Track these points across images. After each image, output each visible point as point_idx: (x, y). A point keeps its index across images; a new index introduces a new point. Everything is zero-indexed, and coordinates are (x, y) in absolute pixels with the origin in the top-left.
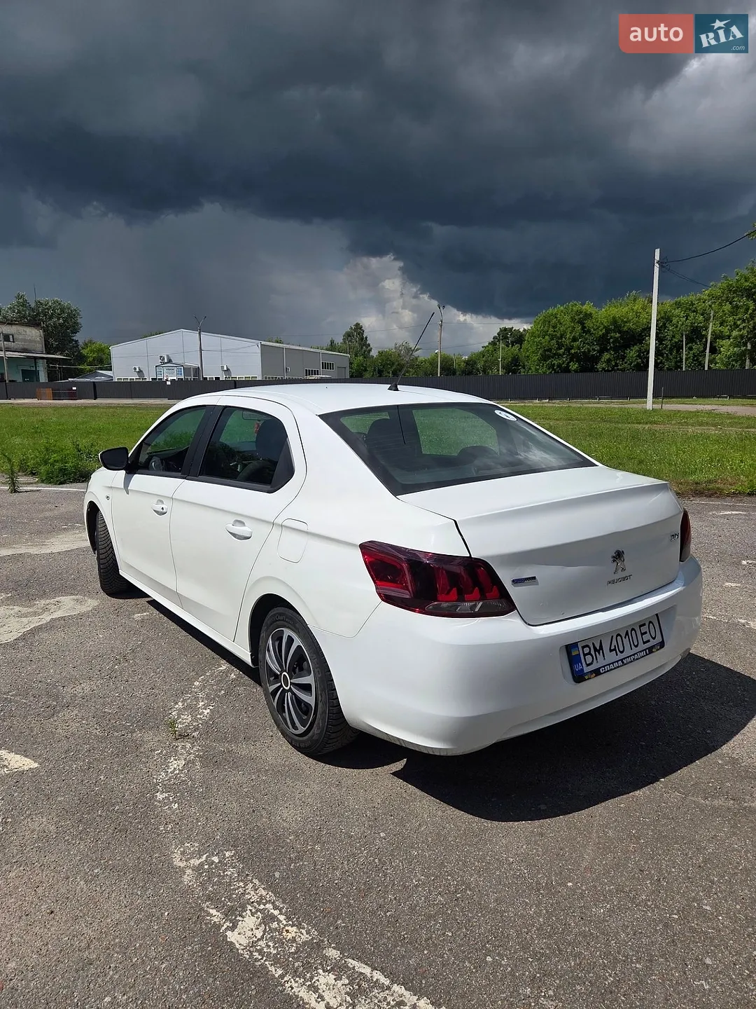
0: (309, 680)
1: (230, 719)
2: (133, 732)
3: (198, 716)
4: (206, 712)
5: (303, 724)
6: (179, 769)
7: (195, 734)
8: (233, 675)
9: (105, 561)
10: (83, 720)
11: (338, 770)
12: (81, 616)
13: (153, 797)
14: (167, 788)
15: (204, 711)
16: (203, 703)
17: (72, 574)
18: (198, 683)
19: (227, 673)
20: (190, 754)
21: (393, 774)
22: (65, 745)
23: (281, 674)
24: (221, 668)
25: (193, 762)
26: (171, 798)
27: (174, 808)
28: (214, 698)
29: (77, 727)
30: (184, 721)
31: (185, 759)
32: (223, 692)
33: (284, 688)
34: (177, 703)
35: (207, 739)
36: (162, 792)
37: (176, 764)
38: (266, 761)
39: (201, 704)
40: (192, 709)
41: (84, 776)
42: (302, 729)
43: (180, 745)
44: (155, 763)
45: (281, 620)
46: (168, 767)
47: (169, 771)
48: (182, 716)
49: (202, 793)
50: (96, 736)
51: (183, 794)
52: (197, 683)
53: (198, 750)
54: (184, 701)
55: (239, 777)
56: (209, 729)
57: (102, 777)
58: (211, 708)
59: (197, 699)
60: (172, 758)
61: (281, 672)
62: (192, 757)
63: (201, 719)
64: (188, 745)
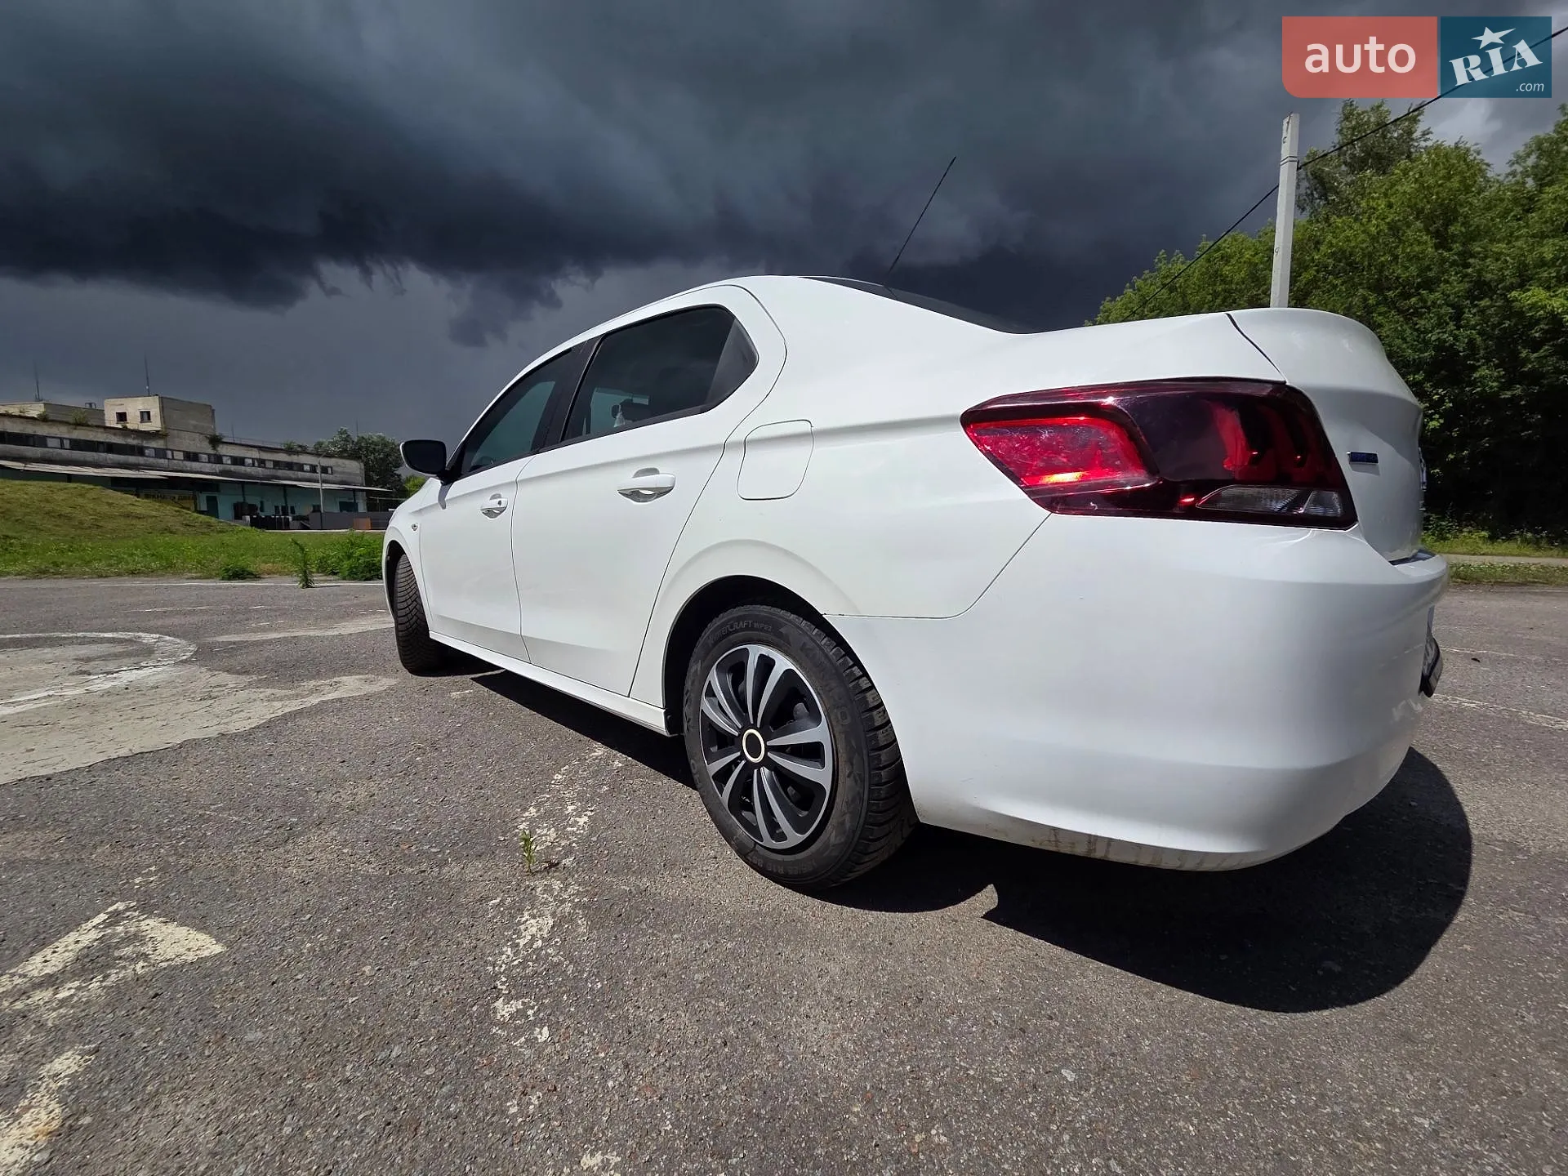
0: (818, 733)
1: (629, 831)
2: (443, 864)
3: (569, 829)
4: (582, 820)
5: (799, 827)
6: (542, 938)
7: (567, 862)
8: (616, 762)
9: (405, 619)
10: (345, 846)
11: (872, 916)
12: (368, 697)
13: (488, 1011)
14: (520, 987)
15: (578, 819)
16: (573, 807)
17: (364, 653)
18: (560, 777)
19: (607, 760)
20: (563, 901)
21: (985, 917)
22: (296, 899)
23: (741, 736)
24: (596, 754)
25: (571, 919)
26: (530, 1012)
27: (541, 1039)
28: (592, 799)
29: (330, 862)
30: (544, 838)
31: (553, 915)
32: (605, 788)
33: (748, 762)
34: (525, 809)
35: (591, 869)
36: (509, 999)
37: (534, 927)
38: (720, 907)
39: (570, 808)
40: (554, 817)
41: (326, 968)
42: (794, 838)
43: (540, 884)
44: (489, 926)
45: (742, 630)
46: (518, 933)
47: (522, 942)
48: (538, 831)
49: (602, 992)
50: (367, 877)
51: (557, 1002)
52: (558, 777)
53: (578, 894)
54: (538, 806)
55: (677, 947)
56: (592, 851)
57: (367, 969)
58: (589, 813)
59: (561, 800)
60: (526, 914)
61: (742, 731)
62: (567, 907)
63: (573, 834)
64: (557, 885)
